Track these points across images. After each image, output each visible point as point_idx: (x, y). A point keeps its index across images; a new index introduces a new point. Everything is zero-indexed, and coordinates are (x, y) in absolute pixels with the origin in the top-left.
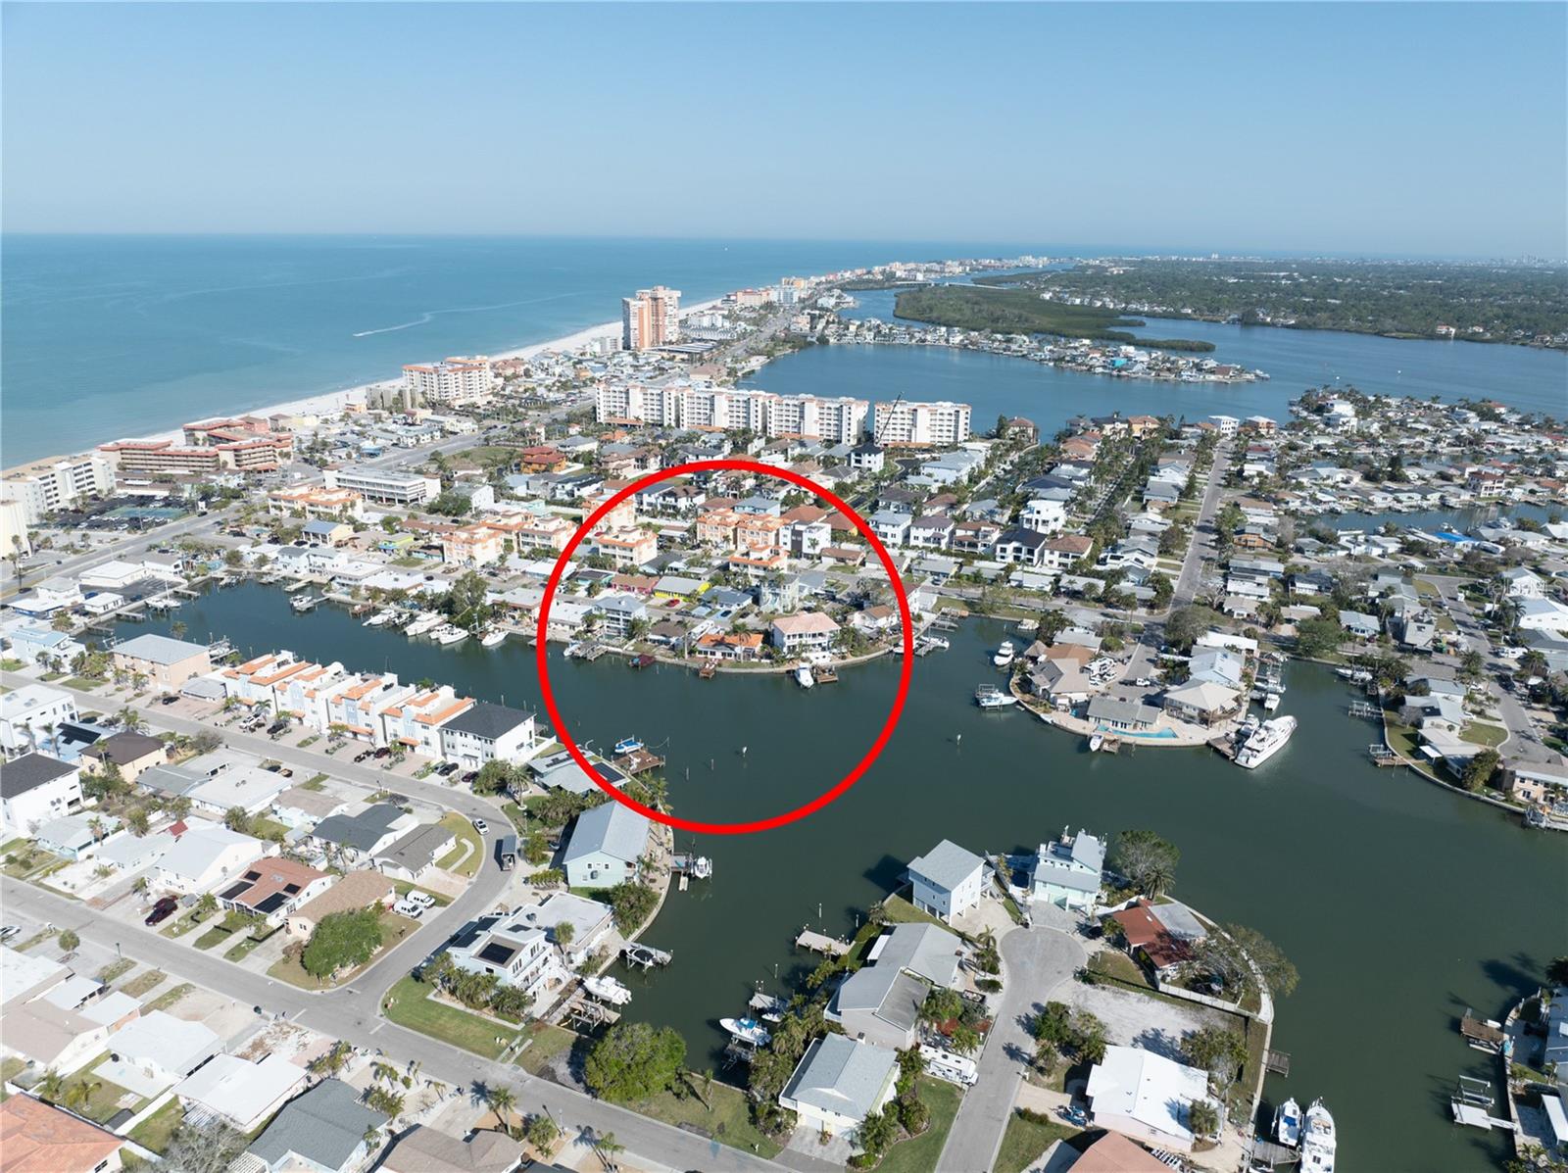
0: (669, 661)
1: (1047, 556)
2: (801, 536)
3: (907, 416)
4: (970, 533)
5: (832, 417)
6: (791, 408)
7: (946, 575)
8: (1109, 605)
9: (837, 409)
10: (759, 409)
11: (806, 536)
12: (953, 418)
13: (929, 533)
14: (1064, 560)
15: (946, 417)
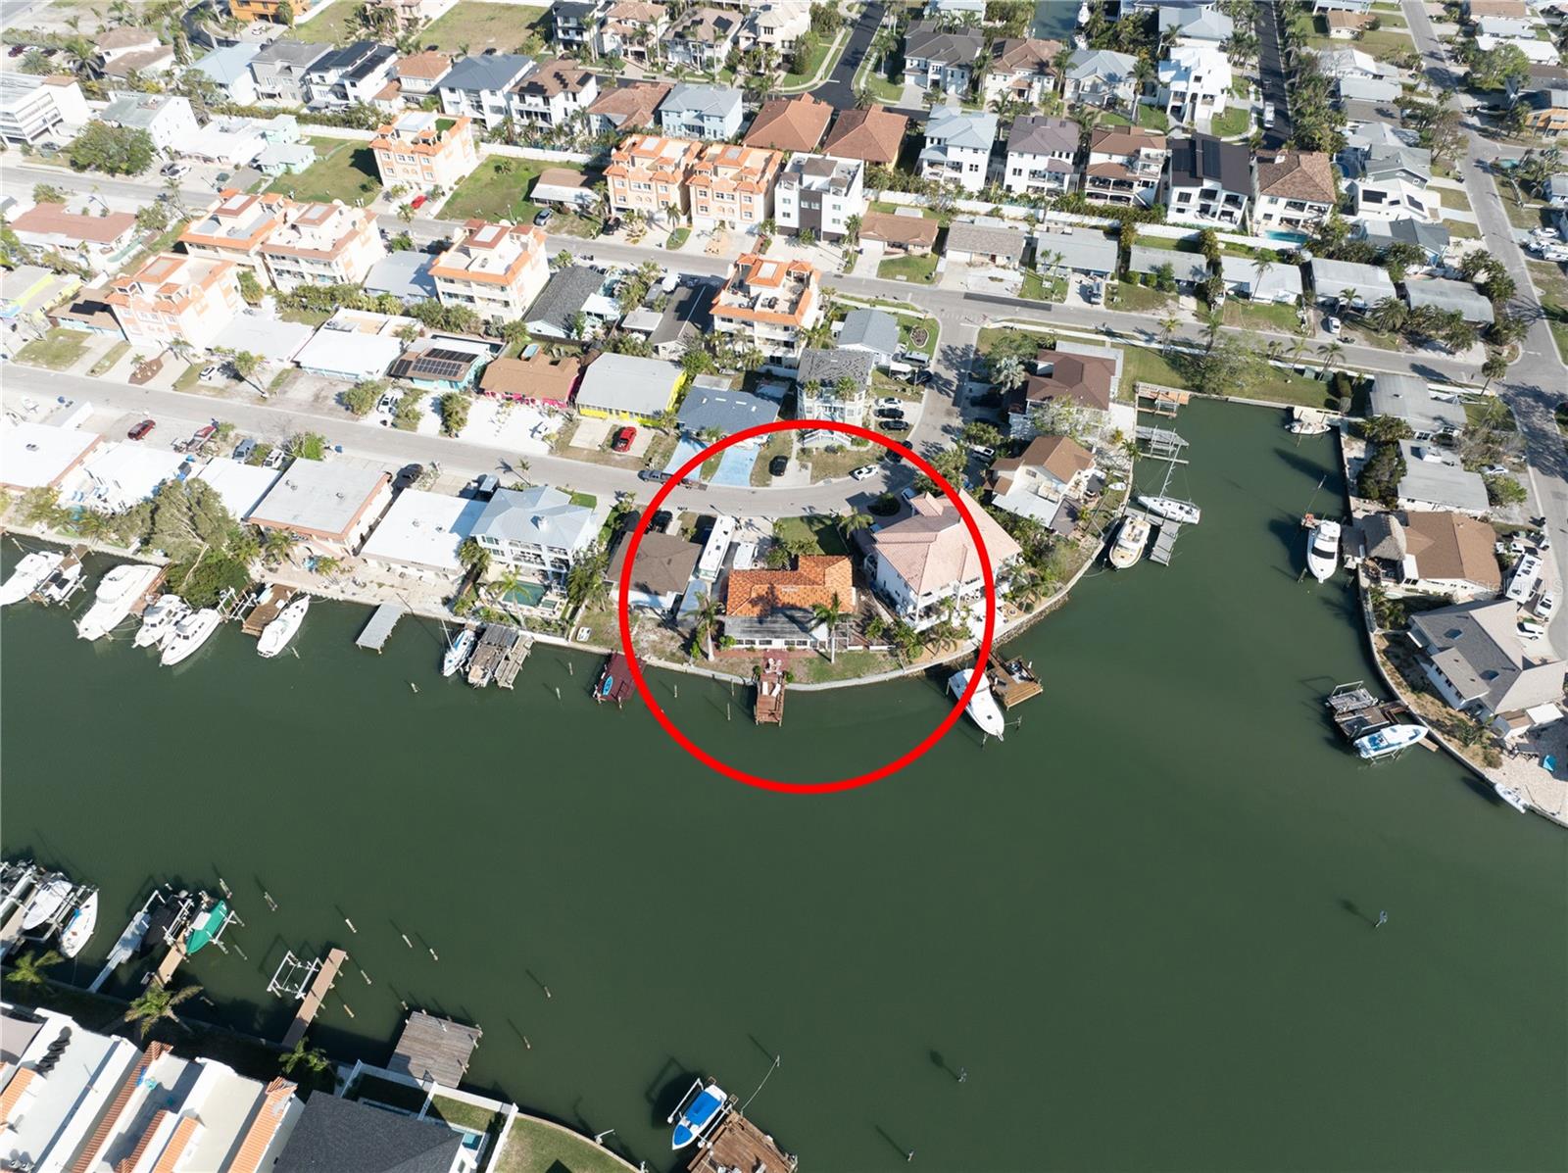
0: (676, 667)
1: (1263, 204)
2: (820, 201)
4: (1118, 159)
7: (1102, 275)
8: (1418, 340)
11: (828, 200)
13: (1041, 163)
14: (1294, 214)
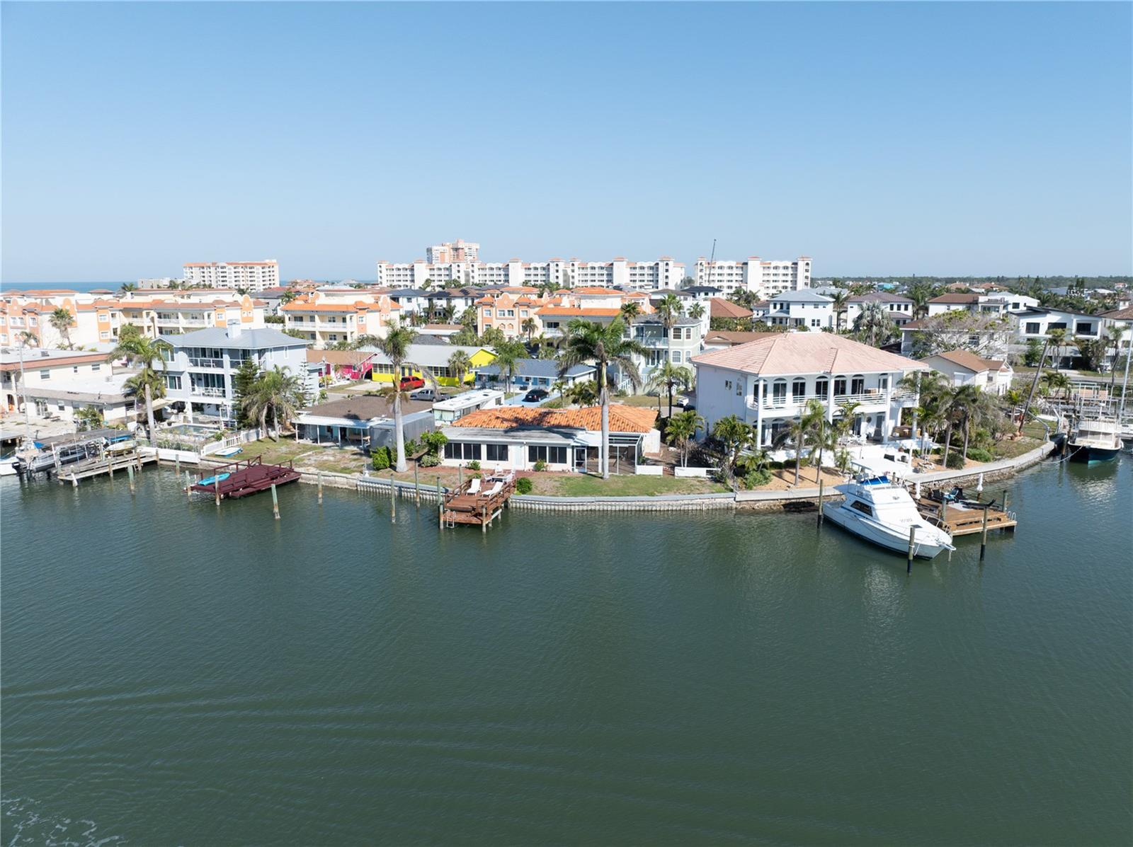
3: (735, 271)
5: (646, 278)
6: (597, 271)
9: (651, 268)
10: (560, 274)
12: (790, 271)
15: (781, 271)
